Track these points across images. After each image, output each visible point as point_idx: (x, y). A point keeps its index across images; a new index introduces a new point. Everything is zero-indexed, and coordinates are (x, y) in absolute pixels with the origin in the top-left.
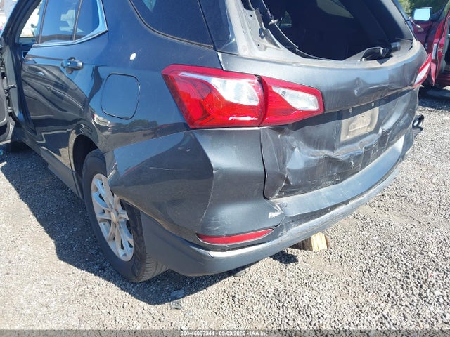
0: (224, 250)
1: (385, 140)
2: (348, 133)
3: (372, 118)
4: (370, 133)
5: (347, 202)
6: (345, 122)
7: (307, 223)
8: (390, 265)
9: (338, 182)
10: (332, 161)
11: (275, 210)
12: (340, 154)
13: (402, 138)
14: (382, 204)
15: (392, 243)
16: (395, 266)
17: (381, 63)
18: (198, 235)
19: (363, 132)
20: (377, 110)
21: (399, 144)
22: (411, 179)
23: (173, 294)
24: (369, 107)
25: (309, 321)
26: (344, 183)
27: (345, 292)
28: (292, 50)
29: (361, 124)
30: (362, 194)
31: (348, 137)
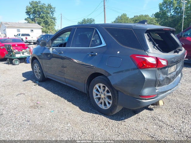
0: (146, 100)
1: (177, 74)
2: (170, 71)
3: (175, 67)
4: (174, 71)
5: (171, 90)
6: (169, 68)
7: (163, 94)
8: (181, 110)
9: (168, 84)
10: (167, 78)
11: (157, 90)
12: (169, 76)
13: (180, 74)
14: (173, 95)
15: (180, 105)
16: (182, 110)
17: (178, 53)
18: (139, 96)
19: (173, 71)
20: (176, 65)
21: (180, 75)
22: (180, 88)
23: (122, 118)
24: (174, 65)
25: (163, 123)
26: (169, 84)
27: (170, 117)
28: (161, 51)
29: (172, 69)
30: (174, 88)
31: (170, 72)
